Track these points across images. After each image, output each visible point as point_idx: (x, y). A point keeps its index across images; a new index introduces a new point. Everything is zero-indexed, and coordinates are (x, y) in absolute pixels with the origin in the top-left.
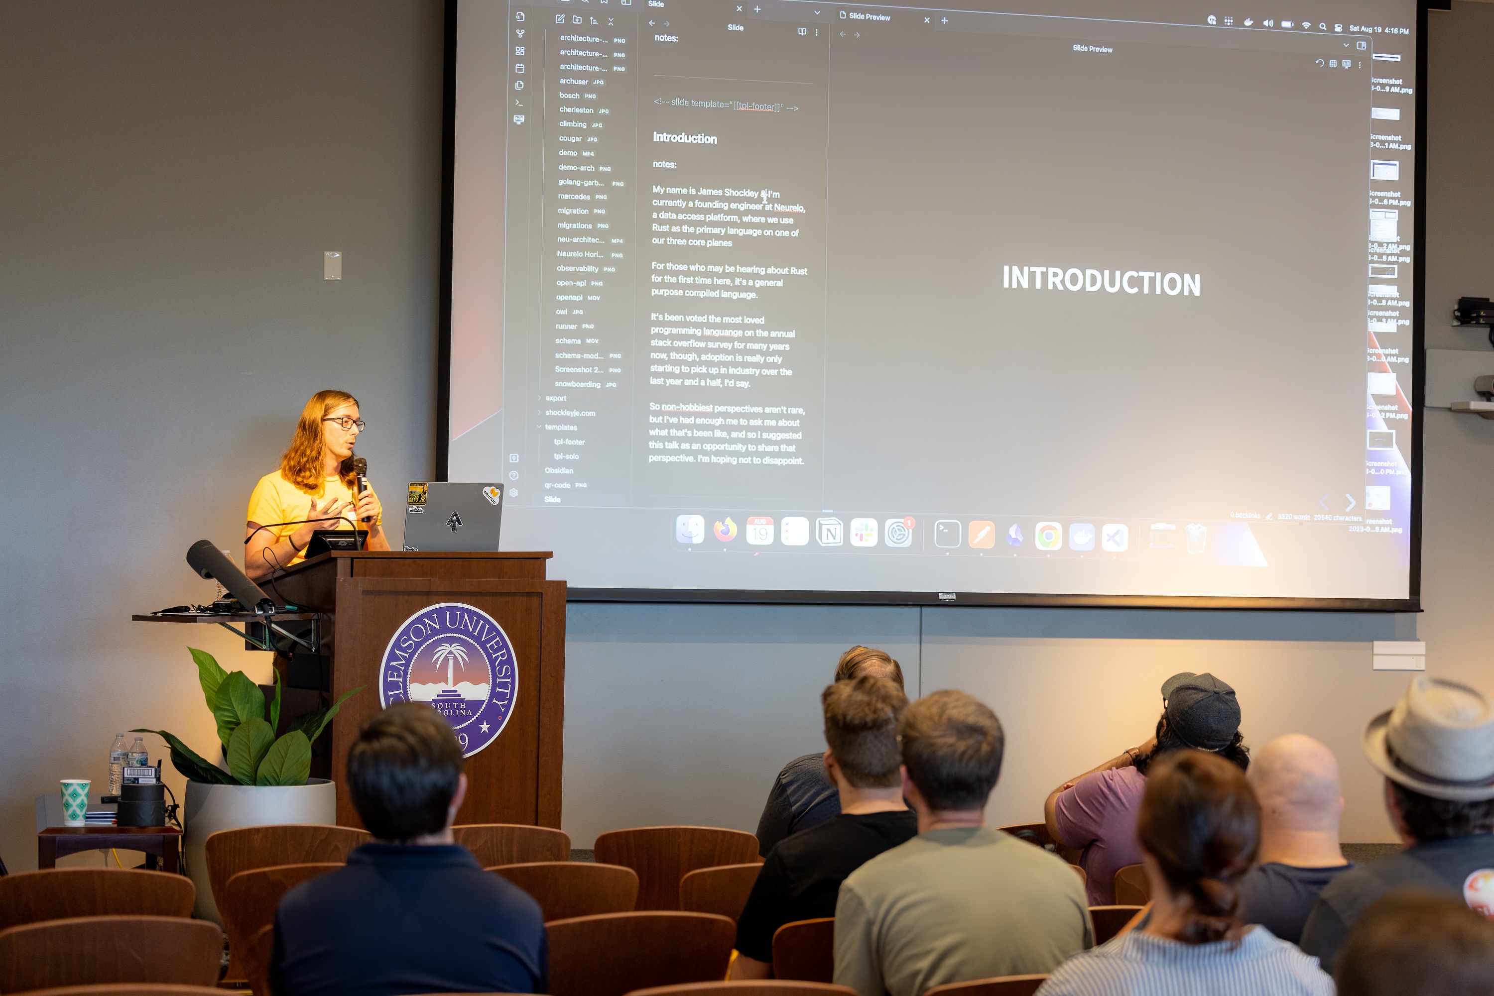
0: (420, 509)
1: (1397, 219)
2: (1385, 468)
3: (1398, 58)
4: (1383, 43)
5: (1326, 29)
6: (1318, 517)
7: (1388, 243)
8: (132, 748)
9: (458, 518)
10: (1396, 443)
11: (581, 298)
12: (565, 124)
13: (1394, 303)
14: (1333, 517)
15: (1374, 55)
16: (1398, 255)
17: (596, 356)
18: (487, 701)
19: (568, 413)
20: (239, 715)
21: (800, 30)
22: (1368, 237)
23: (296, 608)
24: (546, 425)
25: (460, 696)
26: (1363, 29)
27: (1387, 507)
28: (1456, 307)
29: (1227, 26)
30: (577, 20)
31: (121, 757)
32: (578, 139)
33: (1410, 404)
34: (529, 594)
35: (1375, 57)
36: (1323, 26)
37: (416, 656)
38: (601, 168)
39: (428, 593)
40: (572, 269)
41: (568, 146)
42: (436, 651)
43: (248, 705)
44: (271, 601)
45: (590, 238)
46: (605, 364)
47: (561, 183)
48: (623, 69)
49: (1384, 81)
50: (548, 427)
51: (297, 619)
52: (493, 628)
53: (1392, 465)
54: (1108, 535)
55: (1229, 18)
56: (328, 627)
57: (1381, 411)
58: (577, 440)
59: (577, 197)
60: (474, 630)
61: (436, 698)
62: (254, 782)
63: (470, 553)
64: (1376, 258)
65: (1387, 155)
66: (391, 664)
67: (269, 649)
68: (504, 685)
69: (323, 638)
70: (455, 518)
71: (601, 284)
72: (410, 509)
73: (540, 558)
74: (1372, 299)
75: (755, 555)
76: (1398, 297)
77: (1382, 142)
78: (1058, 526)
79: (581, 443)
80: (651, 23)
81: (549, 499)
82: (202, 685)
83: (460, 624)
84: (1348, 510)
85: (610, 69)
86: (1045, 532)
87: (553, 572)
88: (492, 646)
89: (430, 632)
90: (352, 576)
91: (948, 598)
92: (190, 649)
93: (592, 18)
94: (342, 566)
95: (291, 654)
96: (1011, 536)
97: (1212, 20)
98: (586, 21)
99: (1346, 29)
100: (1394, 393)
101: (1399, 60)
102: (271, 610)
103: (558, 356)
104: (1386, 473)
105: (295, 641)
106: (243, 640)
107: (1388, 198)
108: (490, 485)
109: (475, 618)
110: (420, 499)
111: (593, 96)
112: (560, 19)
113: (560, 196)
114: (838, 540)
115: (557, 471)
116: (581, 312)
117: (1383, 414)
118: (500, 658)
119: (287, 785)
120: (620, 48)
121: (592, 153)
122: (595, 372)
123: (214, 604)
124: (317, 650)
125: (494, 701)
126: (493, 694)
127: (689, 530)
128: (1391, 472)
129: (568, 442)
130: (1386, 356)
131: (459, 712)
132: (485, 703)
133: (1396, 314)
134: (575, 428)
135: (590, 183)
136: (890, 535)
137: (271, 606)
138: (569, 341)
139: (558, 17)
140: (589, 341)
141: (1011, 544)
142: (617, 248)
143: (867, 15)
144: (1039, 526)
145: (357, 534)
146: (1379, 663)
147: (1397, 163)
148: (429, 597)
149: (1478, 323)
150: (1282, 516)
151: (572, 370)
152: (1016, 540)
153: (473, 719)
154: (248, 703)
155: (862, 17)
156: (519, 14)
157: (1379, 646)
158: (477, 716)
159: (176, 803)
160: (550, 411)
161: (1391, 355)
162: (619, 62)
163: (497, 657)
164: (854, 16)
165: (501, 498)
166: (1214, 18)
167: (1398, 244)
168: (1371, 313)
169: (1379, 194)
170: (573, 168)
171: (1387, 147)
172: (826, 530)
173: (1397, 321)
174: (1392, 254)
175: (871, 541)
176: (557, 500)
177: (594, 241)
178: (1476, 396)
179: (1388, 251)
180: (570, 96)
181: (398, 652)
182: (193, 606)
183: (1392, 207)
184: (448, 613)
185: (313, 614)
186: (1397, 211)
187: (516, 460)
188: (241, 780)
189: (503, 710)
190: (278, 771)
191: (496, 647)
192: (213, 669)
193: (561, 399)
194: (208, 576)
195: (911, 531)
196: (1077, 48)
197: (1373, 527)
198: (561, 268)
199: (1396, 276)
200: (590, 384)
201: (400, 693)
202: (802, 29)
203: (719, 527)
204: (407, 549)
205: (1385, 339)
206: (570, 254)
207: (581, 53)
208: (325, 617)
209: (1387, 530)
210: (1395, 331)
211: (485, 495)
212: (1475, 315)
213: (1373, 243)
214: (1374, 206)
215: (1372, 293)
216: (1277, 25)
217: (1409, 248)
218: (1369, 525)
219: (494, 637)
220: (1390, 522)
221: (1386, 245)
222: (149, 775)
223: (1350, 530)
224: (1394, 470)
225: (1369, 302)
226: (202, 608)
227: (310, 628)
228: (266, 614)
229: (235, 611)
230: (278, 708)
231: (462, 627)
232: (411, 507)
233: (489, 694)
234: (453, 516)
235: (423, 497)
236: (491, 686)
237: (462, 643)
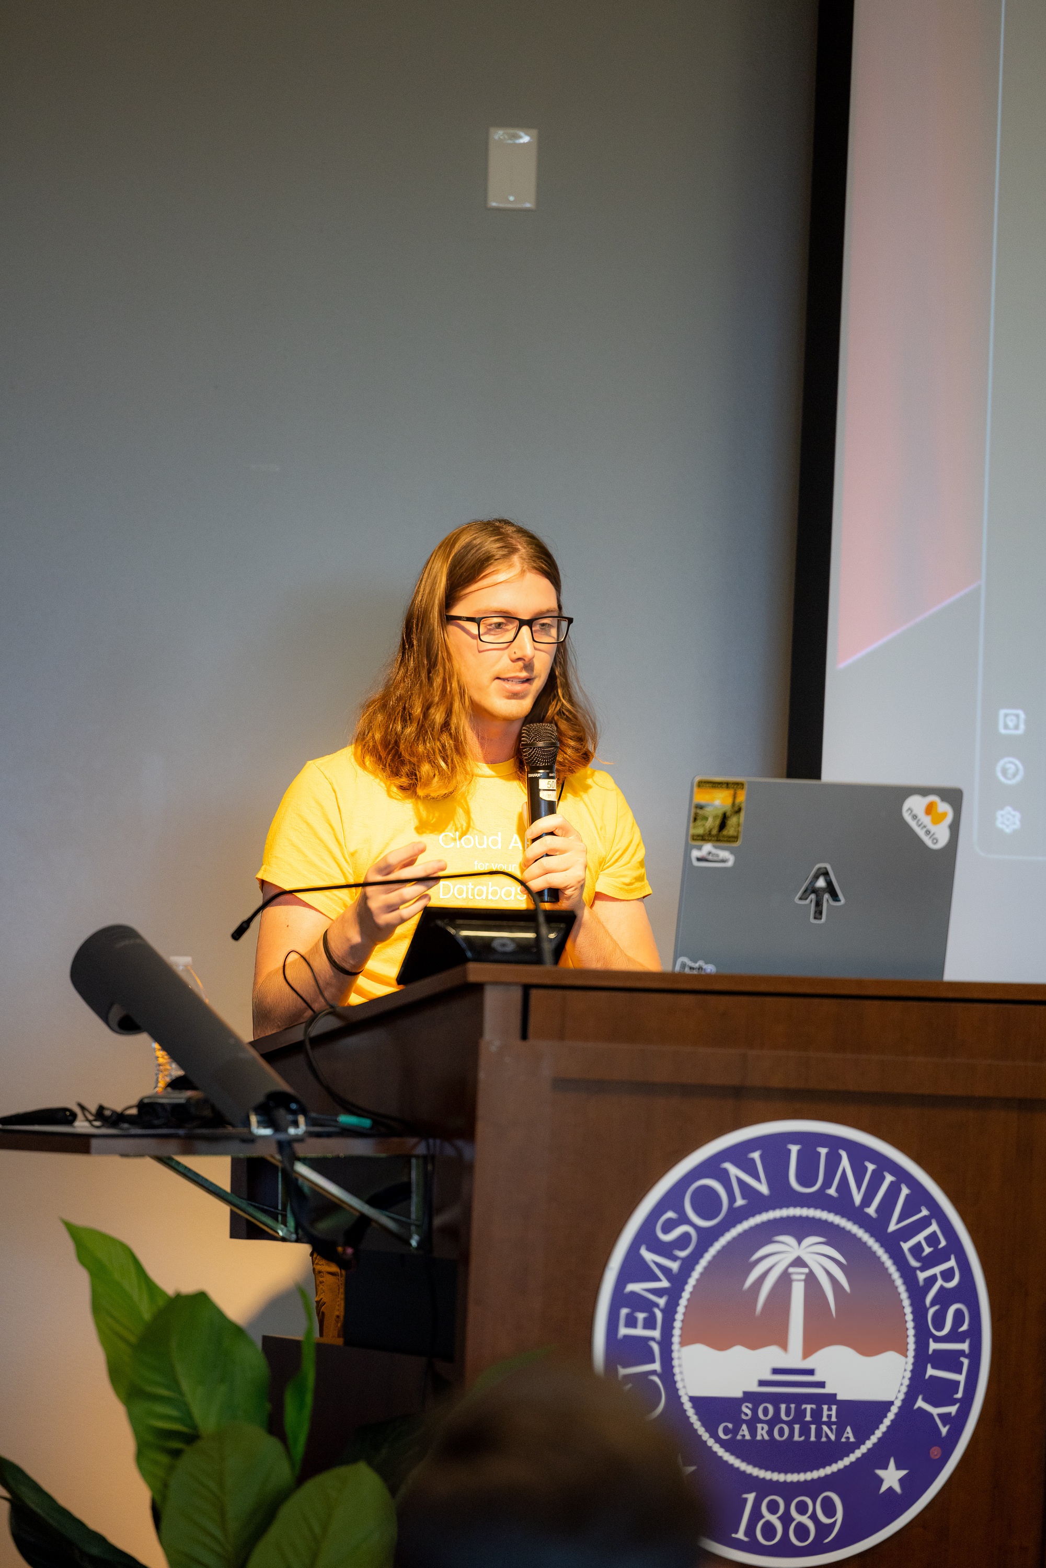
0: (724, 854)
9: (830, 884)
18: (898, 1403)
20: (197, 1412)
23: (366, 1123)
25: (822, 1385)
37: (700, 1269)
39: (738, 1092)
42: (758, 1256)
43: (223, 1390)
44: (297, 1101)
51: (370, 1153)
52: (920, 1196)
56: (454, 1180)
60: (867, 1201)
61: (754, 1388)
63: (859, 983)
66: (632, 1287)
67: (294, 1236)
68: (949, 1361)
69: (438, 1211)
70: (821, 883)
72: (695, 853)
83: (827, 1183)
88: (916, 1250)
89: (740, 1202)
90: (524, 1036)
92: (68, 1226)
94: (498, 1007)
95: (350, 1251)
102: (296, 1124)
105: (362, 1215)
106: (223, 1211)
108: (924, 791)
109: (871, 1167)
110: (723, 825)
123: (142, 1105)
124: (424, 1243)
125: (920, 1403)
126: (918, 1385)
131: (819, 1432)
132: (894, 1409)
137: (295, 1113)
145: (541, 919)
148: (742, 1102)
153: (858, 1453)
154: (224, 1384)
158: (869, 1444)
163: (932, 1280)
165: (955, 828)
181: (649, 1256)
184: (794, 1149)
185: (413, 1141)
187: (1017, 727)
189: (944, 1430)
191: (928, 1250)
192: (131, 1285)
194: (127, 1026)
201: (654, 1372)
204: (684, 965)
208: (449, 1151)
211: (907, 817)
219: (924, 1223)
226: (107, 1113)
227: (405, 1179)
228: (281, 1136)
229: (200, 1127)
230: (309, 1399)
231: (832, 1191)
232: (700, 848)
233: (906, 1382)
234: (816, 877)
235: (733, 821)
236: (911, 1360)
237: (832, 1235)
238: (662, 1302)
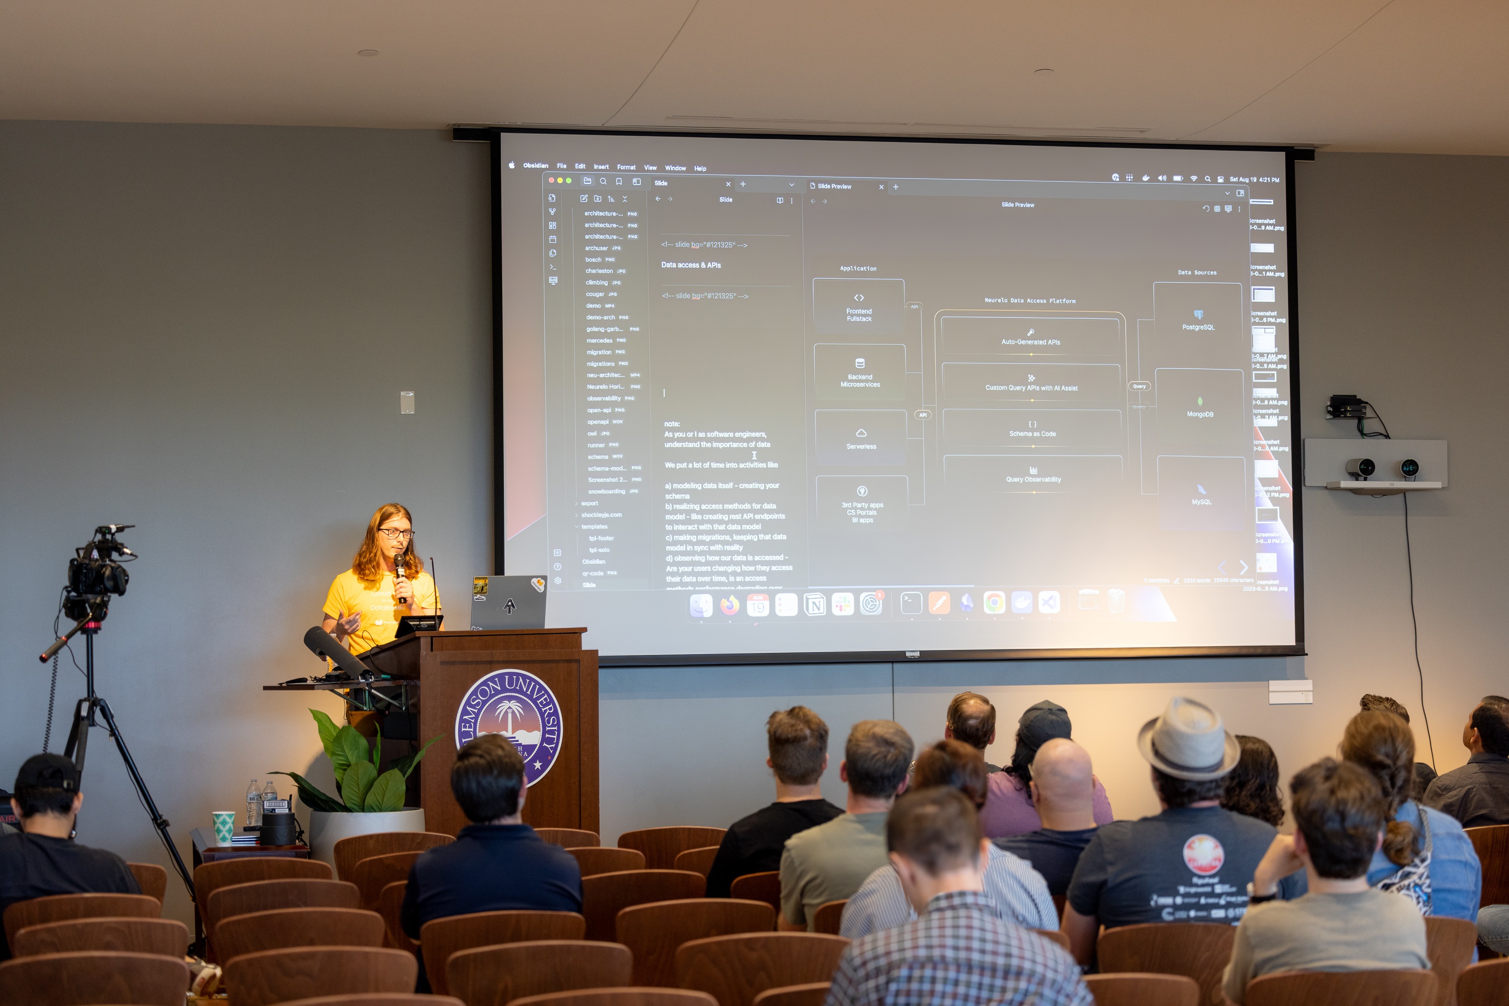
0: (483, 597)
1: (1275, 334)
2: (1272, 538)
3: (1271, 202)
4: (1258, 191)
5: (1210, 181)
6: (1218, 580)
7: (1268, 354)
8: (264, 790)
9: (512, 604)
10: (1280, 517)
11: (607, 422)
12: (591, 282)
13: (1275, 403)
14: (1229, 580)
15: (1251, 200)
16: (1277, 363)
17: (621, 469)
18: (539, 745)
19: (600, 515)
20: (350, 758)
21: (779, 199)
22: (1251, 349)
23: (389, 677)
24: (583, 526)
25: (518, 741)
26: (1241, 179)
27: (1275, 570)
28: (1329, 403)
29: (1128, 181)
30: (598, 199)
31: (256, 797)
32: (601, 294)
33: (1290, 483)
34: (569, 661)
35: (1252, 202)
36: (1208, 178)
37: (483, 711)
38: (620, 317)
39: (491, 663)
40: (599, 399)
41: (594, 300)
42: (499, 706)
43: (356, 751)
44: (371, 672)
45: (613, 374)
46: (629, 474)
47: (589, 330)
48: (636, 237)
49: (1261, 221)
50: (584, 527)
51: (391, 685)
52: (542, 688)
53: (1277, 535)
54: (1043, 600)
55: (1129, 175)
56: (415, 691)
57: (1267, 492)
58: (608, 537)
59: (601, 341)
60: (527, 690)
62: (363, 810)
63: (522, 630)
64: (1258, 366)
65: (1264, 282)
66: (464, 717)
67: (368, 709)
68: (552, 732)
69: (410, 700)
70: (510, 604)
71: (623, 410)
72: (475, 597)
73: (577, 633)
74: (1256, 400)
75: (755, 625)
76: (1278, 397)
77: (1260, 271)
78: (1002, 594)
79: (610, 539)
80: (657, 199)
81: (587, 585)
82: (321, 737)
83: (516, 686)
84: (1242, 573)
85: (626, 237)
86: (992, 599)
87: (587, 643)
88: (541, 703)
89: (493, 692)
90: (432, 651)
91: (913, 655)
92: (310, 709)
93: (609, 197)
94: (424, 643)
95: (387, 712)
96: (963, 603)
97: (1115, 177)
98: (605, 199)
99: (1227, 180)
100: (1277, 476)
101: (1272, 203)
102: (371, 678)
103: (590, 469)
104: (1273, 542)
105: (389, 702)
106: (346, 702)
107: (1267, 317)
108: (537, 577)
109: (528, 681)
110: (482, 589)
111: (612, 260)
112: (584, 198)
113: (589, 341)
114: (822, 610)
115: (593, 562)
116: (608, 433)
117: (1269, 494)
118: (548, 711)
119: (388, 811)
120: (633, 220)
121: (613, 305)
122: (621, 481)
123: (327, 676)
124: (407, 709)
125: (545, 744)
126: (544, 739)
127: (700, 607)
128: (1277, 541)
129: (601, 538)
130: (1270, 446)
132: (538, 746)
133: (1277, 411)
134: (606, 527)
135: (612, 329)
136: (864, 605)
137: (371, 675)
138: (598, 457)
139: (582, 197)
140: (614, 456)
141: (964, 610)
142: (636, 380)
143: (832, 185)
144: (987, 594)
146: (1274, 699)
147: (1273, 288)
148: (492, 665)
149: (1346, 416)
150: (1187, 581)
151: (602, 480)
152: (967, 606)
153: (528, 759)
154: (356, 750)
155: (829, 187)
156: (551, 196)
157: (1274, 685)
158: (531, 756)
159: (302, 830)
160: (586, 514)
161: (1273, 445)
162: (633, 231)
163: (546, 711)
164: (822, 186)
165: (545, 586)
166: (1117, 175)
167: (1277, 354)
168: (1255, 411)
169: (1259, 314)
170: (598, 318)
171: (1264, 275)
172: (812, 603)
173: (1278, 417)
174: (1271, 363)
175: (849, 611)
176: (594, 585)
177: (616, 375)
178: (1348, 476)
179: (1268, 360)
180: (594, 260)
181: (469, 708)
182: (311, 677)
183: (1270, 324)
184: (507, 677)
185: (403, 681)
186: (1274, 327)
187: (559, 554)
188: (353, 808)
189: (551, 751)
190: (381, 801)
191: (545, 702)
192: (328, 725)
193: (594, 504)
194: (321, 654)
195: (881, 601)
196: (1006, 204)
197: (1263, 586)
198: (591, 399)
199: (1275, 381)
200: (617, 491)
202: (780, 199)
203: (725, 603)
204: (473, 628)
205: (1268, 432)
206: (598, 387)
207: (602, 225)
208: (413, 683)
209: (1275, 589)
210: (1276, 425)
211: (532, 584)
212: (1343, 410)
213: (1255, 354)
214: (1255, 324)
215: (1256, 395)
216: (1170, 179)
217: (1286, 357)
218: (1260, 585)
219: (543, 695)
220: (1277, 582)
221: (1266, 355)
222: (283, 806)
223: (1244, 590)
224: (1279, 540)
225: (1254, 402)
226: (317, 678)
227: (400, 692)
228: (368, 682)
229: (344, 681)
230: (379, 753)
231: (518, 688)
232: (476, 596)
233: (541, 739)
234: (509, 602)
235: (485, 588)
236: (541, 733)
237: (519, 700)
238: (473, 721)
